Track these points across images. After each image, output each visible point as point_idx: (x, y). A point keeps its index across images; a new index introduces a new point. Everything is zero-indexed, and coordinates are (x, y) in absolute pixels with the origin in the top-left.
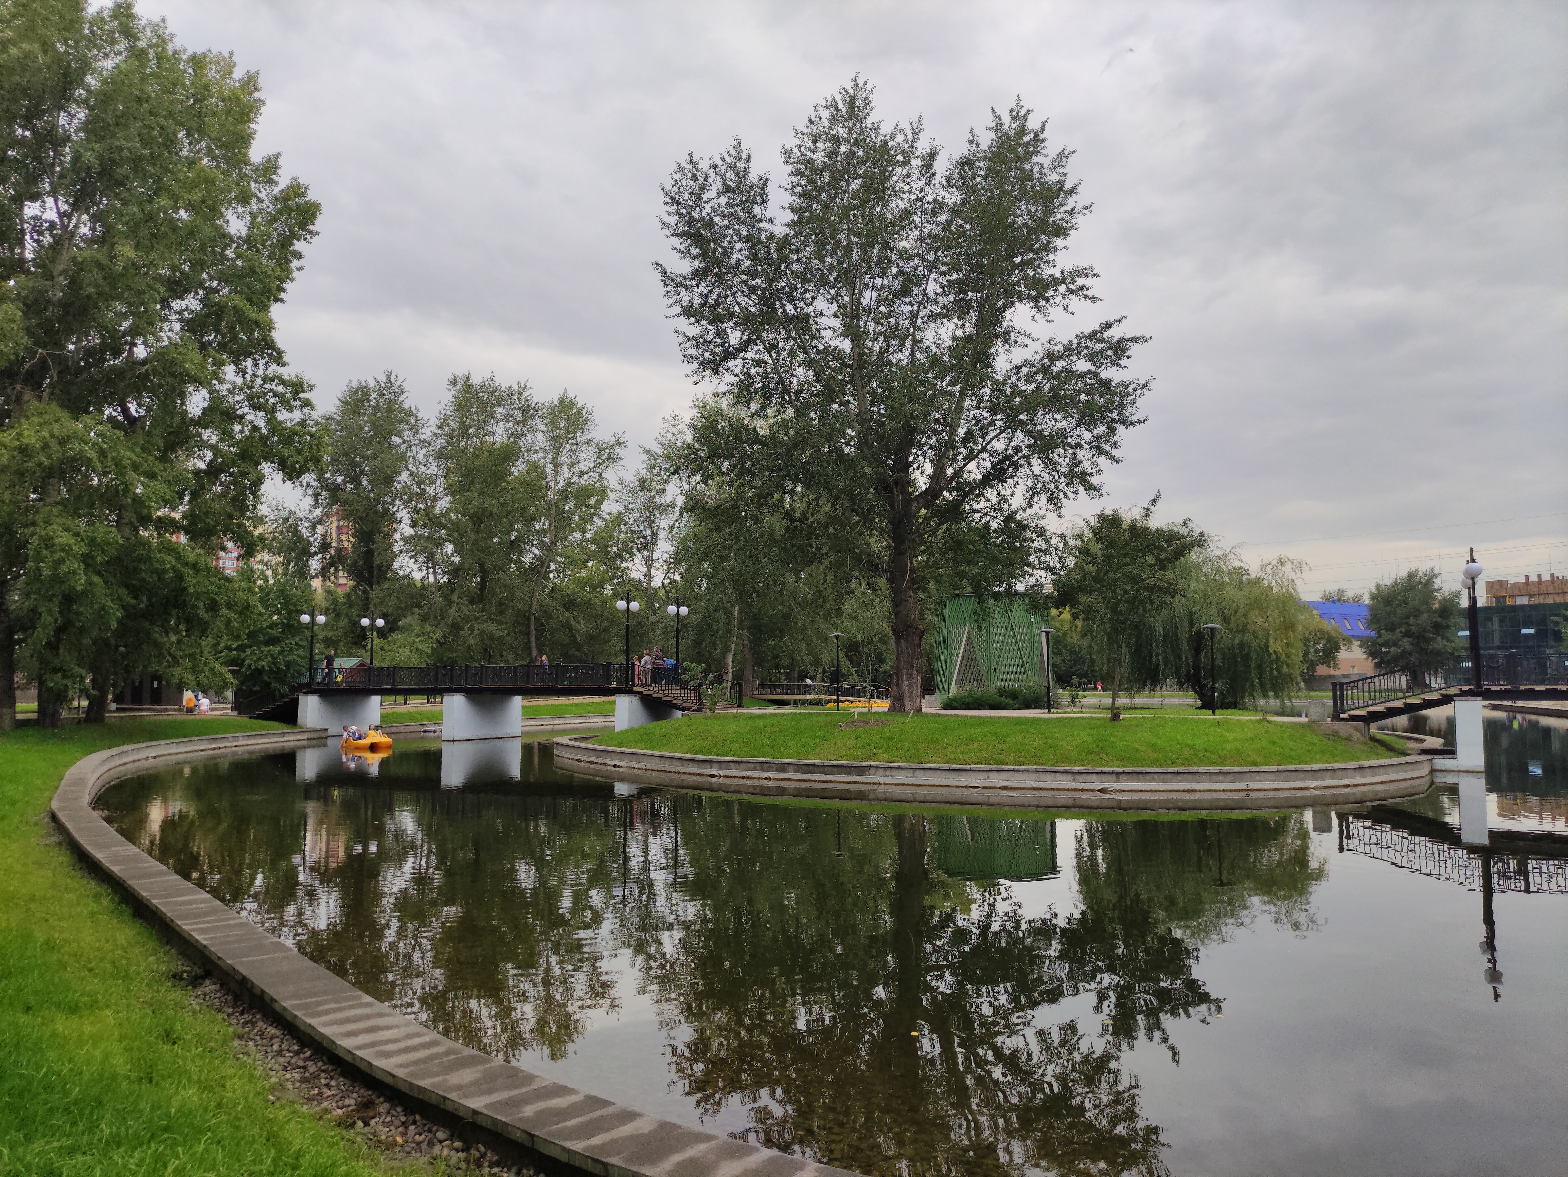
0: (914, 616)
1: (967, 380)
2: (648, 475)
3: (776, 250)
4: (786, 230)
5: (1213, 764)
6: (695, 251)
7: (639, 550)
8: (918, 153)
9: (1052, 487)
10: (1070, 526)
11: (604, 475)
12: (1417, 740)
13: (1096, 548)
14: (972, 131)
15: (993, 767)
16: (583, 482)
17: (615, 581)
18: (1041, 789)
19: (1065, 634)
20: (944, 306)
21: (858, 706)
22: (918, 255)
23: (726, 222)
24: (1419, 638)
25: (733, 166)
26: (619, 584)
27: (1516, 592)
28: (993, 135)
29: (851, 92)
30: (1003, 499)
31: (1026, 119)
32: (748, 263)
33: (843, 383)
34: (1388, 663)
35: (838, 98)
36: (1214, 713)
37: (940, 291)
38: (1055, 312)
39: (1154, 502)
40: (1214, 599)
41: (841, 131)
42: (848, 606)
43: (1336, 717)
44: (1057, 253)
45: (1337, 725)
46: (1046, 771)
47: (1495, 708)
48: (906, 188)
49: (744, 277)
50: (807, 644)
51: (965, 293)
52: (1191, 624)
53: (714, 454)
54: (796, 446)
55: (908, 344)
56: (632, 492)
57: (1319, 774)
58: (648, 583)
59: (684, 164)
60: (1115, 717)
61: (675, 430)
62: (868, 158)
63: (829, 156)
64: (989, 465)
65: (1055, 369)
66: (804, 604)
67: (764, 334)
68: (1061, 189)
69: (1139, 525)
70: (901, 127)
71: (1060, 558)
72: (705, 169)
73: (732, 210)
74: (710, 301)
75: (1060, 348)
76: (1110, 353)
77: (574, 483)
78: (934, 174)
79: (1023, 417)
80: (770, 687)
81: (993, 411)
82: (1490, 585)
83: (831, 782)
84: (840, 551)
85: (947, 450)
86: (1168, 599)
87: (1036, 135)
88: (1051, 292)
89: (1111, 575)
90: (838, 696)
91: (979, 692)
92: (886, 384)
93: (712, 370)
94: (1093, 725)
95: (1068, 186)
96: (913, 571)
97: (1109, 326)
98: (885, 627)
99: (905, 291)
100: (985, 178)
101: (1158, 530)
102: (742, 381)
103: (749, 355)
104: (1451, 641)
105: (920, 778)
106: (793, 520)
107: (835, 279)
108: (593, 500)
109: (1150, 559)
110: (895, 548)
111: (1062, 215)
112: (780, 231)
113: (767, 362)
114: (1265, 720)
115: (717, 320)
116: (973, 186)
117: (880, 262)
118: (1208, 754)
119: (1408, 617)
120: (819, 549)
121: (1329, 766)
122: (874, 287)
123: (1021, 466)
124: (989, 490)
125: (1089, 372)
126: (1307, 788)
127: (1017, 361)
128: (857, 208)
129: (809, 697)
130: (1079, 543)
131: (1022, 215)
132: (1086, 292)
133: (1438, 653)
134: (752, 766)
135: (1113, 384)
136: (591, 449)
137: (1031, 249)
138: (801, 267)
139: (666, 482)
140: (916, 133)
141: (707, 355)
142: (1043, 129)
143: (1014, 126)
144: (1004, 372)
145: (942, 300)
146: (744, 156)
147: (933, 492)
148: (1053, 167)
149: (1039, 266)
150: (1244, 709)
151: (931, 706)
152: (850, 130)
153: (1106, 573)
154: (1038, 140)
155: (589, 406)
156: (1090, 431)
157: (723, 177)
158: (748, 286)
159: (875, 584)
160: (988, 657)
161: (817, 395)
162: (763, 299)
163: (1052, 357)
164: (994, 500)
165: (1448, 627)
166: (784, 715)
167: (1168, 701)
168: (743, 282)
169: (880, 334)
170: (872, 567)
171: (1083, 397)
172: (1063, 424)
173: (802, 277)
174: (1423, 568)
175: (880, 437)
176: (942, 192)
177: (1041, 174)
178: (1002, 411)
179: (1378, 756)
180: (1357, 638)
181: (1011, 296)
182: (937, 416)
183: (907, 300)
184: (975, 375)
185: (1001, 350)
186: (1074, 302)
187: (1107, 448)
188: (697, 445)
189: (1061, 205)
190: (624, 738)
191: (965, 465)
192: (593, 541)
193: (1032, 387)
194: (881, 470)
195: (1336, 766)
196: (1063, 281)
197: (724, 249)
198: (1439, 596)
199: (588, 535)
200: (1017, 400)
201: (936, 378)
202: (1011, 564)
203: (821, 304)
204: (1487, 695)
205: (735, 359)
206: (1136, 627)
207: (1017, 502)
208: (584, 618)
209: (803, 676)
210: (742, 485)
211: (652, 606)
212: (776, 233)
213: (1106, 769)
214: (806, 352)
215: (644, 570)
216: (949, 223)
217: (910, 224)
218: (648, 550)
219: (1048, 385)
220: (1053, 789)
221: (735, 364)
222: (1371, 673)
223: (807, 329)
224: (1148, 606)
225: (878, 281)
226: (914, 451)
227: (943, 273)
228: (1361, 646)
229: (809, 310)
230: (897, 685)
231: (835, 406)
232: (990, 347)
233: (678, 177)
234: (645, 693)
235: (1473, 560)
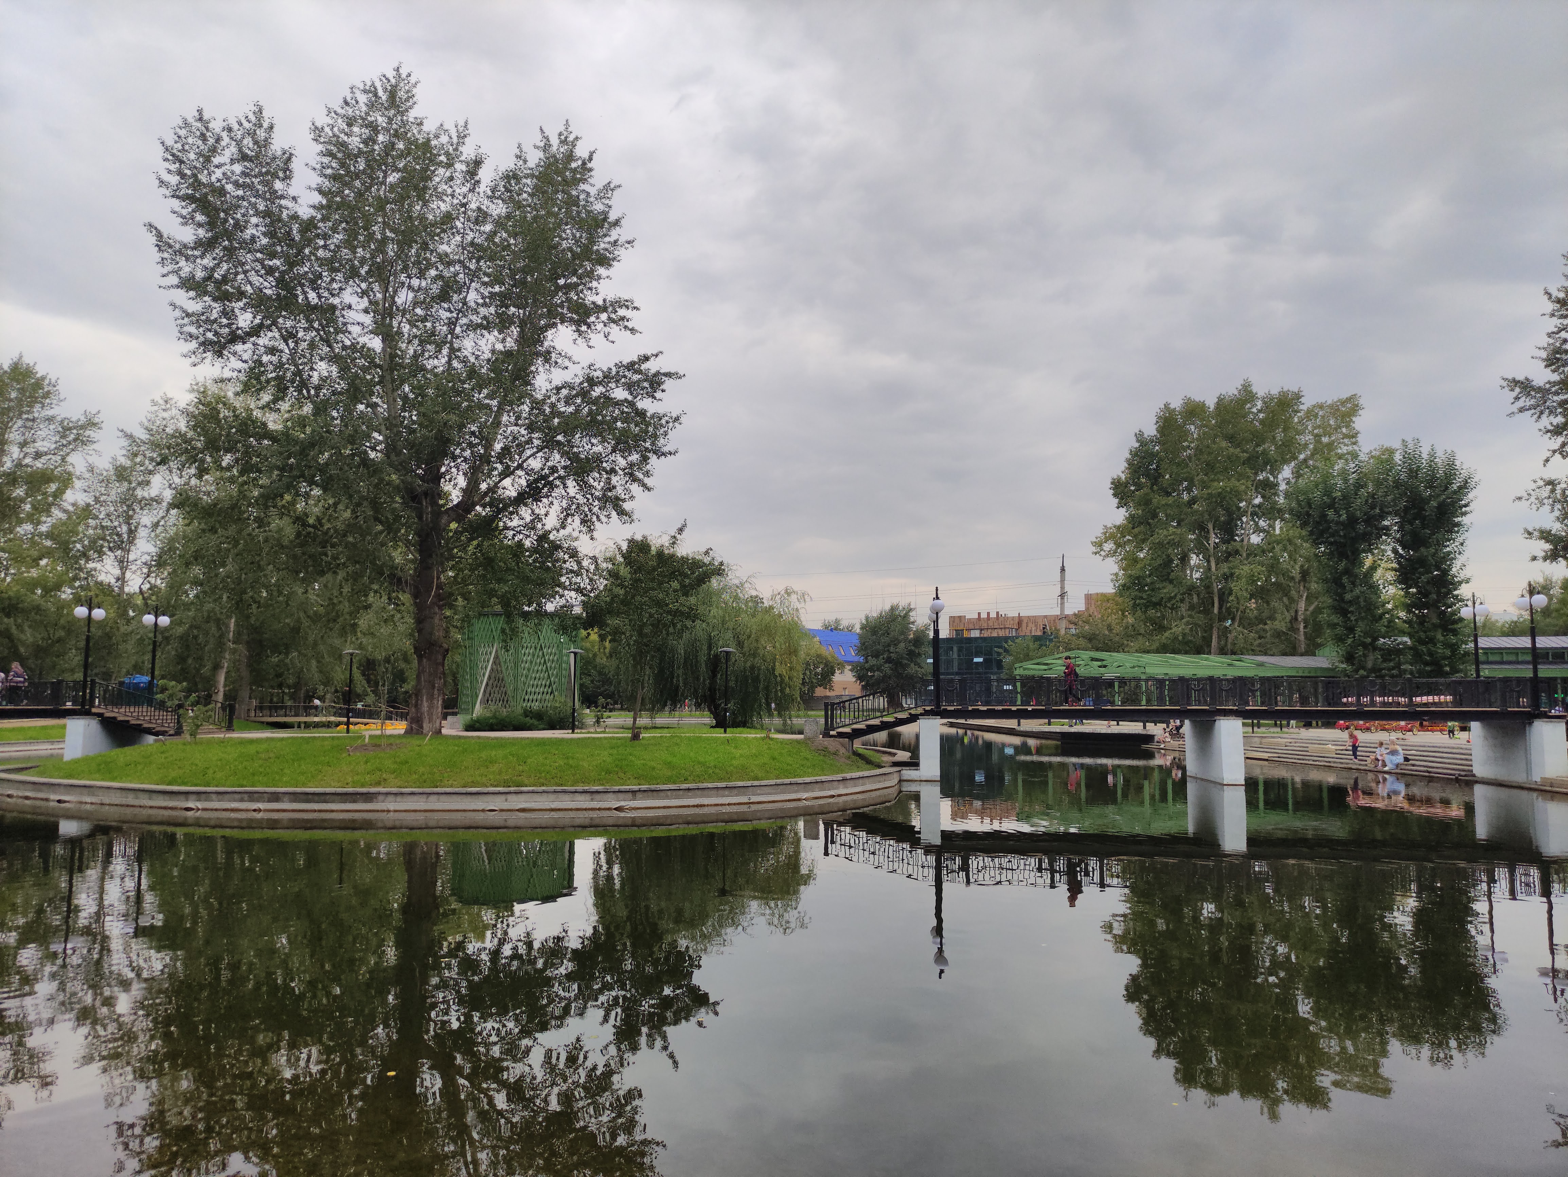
0: (439, 634)
1: (506, 396)
2: (128, 463)
3: (299, 232)
4: (313, 212)
5: (721, 780)
6: (200, 218)
7: (110, 549)
8: (463, 158)
9: (586, 509)
10: (603, 549)
11: (69, 459)
12: (890, 754)
13: (624, 571)
14: (519, 147)
15: (512, 789)
16: (39, 465)
17: (77, 584)
18: (559, 810)
19: (595, 655)
20: (485, 318)
21: (369, 729)
22: (460, 261)
23: (240, 193)
24: (897, 664)
25: (252, 134)
26: (81, 587)
27: (971, 627)
28: (541, 155)
29: (393, 81)
30: (537, 518)
31: (574, 146)
32: (265, 241)
33: (371, 384)
34: (873, 685)
35: (378, 85)
36: (725, 732)
37: (481, 301)
38: (596, 339)
39: (681, 530)
40: (731, 625)
41: (380, 119)
42: (364, 621)
43: (826, 735)
44: (601, 281)
45: (828, 742)
46: (565, 792)
47: (952, 725)
48: (449, 191)
49: (259, 255)
50: (318, 662)
51: (507, 307)
52: (710, 648)
53: (213, 446)
54: (312, 445)
55: (445, 351)
56: (107, 481)
57: (810, 787)
58: (121, 588)
59: (191, 120)
60: (636, 737)
61: (165, 415)
62: (409, 154)
63: (365, 142)
64: (524, 483)
65: (594, 394)
66: (315, 618)
67: (281, 320)
68: (605, 219)
69: (666, 552)
70: (445, 127)
71: (591, 580)
72: (218, 130)
73: (248, 180)
74: (216, 275)
75: (599, 374)
76: (646, 384)
77: (27, 466)
78: (478, 182)
79: (560, 438)
80: (270, 708)
81: (531, 428)
82: (953, 619)
83: (332, 811)
84: (357, 562)
85: (481, 464)
86: (689, 623)
87: (584, 163)
88: (592, 319)
89: (638, 598)
90: (348, 718)
91: (504, 712)
92: (419, 390)
93: (215, 352)
94: (613, 744)
95: (612, 217)
96: (440, 587)
97: (646, 358)
98: (407, 645)
99: (444, 296)
100: (532, 195)
101: (683, 557)
102: (251, 369)
103: (261, 341)
104: (920, 667)
105: (434, 803)
106: (305, 525)
107: (367, 273)
108: (53, 487)
109: (675, 585)
110: (422, 561)
111: (607, 246)
112: (305, 212)
113: (282, 351)
114: (768, 737)
115: (223, 297)
116: (519, 202)
117: (418, 263)
118: (717, 771)
119: (889, 645)
120: (335, 558)
121: (819, 778)
122: (410, 287)
123: (557, 486)
124: (524, 508)
125: (626, 400)
126: (799, 800)
127: (557, 382)
128: (394, 202)
129: (316, 719)
130: (610, 566)
131: (567, 239)
132: (626, 323)
133: (911, 677)
134: (237, 796)
135: (648, 415)
136: (52, 427)
137: (574, 273)
138: (329, 255)
139: (150, 472)
140: (462, 137)
141: (210, 335)
142: (590, 159)
143: (562, 150)
144: (544, 391)
145: (483, 311)
146: (265, 125)
147: (466, 506)
148: (599, 198)
149: (582, 292)
150: (753, 727)
151: (452, 727)
152: (390, 120)
153: (633, 597)
154: (585, 168)
155: (53, 377)
156: (625, 458)
157: (239, 143)
158: (263, 266)
159: (398, 598)
160: (516, 677)
161: (340, 393)
162: (281, 282)
163: (592, 382)
164: (528, 518)
165: (919, 654)
166: (282, 739)
167: (687, 720)
168: (257, 260)
169: (415, 337)
170: (396, 580)
171: (619, 424)
172: (599, 449)
173: (331, 264)
174: (903, 603)
175: (411, 445)
176: (486, 202)
177: (587, 202)
178: (539, 430)
179: (859, 768)
180: (849, 663)
181: (554, 317)
182: (473, 428)
183: (446, 306)
184: (513, 391)
185: (541, 369)
186: (614, 329)
187: (640, 475)
188: (190, 434)
189: (605, 236)
190: (74, 768)
191: (500, 481)
192: (49, 535)
193: (571, 409)
194: (409, 479)
195: (823, 778)
196: (604, 309)
197: (237, 222)
198: (914, 628)
199: (43, 528)
200: (556, 420)
201: (473, 389)
202: (541, 583)
203: (349, 296)
204: (944, 714)
205: (244, 343)
206: (659, 649)
207: (551, 522)
208: (30, 627)
209: (310, 697)
210: (245, 483)
211: (125, 613)
212: (300, 213)
213: (623, 788)
214: (330, 346)
215: (117, 572)
216: (494, 233)
217: (452, 228)
218: (122, 549)
219: (586, 409)
220: (571, 810)
221: (244, 349)
222: (858, 694)
223: (332, 321)
224: (671, 630)
225: (415, 282)
226: (446, 462)
227: (485, 284)
228: (851, 670)
229: (336, 301)
230: (416, 706)
231: (361, 407)
232: (531, 364)
233: (183, 133)
234: (108, 715)
235: (938, 598)
